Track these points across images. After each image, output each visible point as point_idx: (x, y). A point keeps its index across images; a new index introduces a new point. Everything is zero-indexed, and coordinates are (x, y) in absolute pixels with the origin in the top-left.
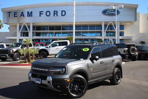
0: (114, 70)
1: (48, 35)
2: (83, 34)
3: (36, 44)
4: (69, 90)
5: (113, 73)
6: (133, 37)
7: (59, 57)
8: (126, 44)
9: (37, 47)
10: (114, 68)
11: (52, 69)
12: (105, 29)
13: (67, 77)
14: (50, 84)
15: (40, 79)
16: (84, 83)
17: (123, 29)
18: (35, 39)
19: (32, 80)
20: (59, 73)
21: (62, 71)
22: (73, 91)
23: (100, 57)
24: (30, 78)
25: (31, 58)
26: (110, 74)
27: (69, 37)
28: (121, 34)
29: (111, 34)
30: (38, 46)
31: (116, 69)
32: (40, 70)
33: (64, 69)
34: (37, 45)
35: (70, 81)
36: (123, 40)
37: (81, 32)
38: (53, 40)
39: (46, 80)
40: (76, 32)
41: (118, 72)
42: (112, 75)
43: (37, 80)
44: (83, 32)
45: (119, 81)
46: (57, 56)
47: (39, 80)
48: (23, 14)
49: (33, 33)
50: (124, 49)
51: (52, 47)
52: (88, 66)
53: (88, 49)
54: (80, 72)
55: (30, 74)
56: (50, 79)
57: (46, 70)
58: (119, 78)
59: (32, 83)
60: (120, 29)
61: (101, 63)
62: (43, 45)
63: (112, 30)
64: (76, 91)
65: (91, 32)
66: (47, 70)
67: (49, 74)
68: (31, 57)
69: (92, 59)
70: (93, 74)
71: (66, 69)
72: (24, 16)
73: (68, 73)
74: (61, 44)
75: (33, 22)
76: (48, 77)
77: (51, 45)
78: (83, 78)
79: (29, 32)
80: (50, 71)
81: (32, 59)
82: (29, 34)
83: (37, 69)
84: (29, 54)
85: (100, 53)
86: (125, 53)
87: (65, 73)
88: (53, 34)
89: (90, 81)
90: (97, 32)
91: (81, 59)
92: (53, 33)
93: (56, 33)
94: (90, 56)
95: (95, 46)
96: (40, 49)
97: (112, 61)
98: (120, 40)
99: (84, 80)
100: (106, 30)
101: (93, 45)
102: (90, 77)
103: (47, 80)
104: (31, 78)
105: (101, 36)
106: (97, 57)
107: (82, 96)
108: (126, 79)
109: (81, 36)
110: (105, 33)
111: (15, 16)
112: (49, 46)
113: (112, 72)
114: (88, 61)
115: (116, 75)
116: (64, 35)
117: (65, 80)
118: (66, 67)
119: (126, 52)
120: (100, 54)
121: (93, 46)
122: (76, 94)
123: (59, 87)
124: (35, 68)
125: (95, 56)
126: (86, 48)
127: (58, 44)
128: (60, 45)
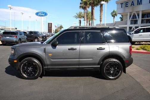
42: (99, 66)
48: (133, 3)
49: (142, 20)
70: (52, 60)
71: (14, 51)
72: (134, 5)
74: (145, 30)
75: (142, 10)
79: (138, 20)
82: (138, 22)
89: (48, 67)
111: (126, 6)
118: (15, 49)
127: (142, 31)
128: (144, 32)
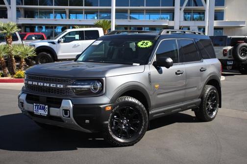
0: (204, 90)
1: (52, 16)
2: (131, 15)
3: (27, 36)
4: (110, 130)
5: (202, 97)
6: (244, 22)
7: (85, 60)
8: (229, 37)
9: (29, 42)
10: (204, 86)
11: (73, 84)
12: (182, 4)
13: (104, 101)
14: (69, 117)
15: (47, 106)
16: (141, 115)
17: (223, 5)
18: (23, 25)
19: (28, 108)
20: (88, 93)
21: (95, 89)
22: (118, 132)
23: (175, 61)
24: (21, 104)
25: (17, 66)
26: (195, 98)
27: (102, 21)
28: (219, 15)
29: (195, 16)
30: (32, 39)
31: (209, 88)
32: (46, 86)
33: (99, 85)
34: (30, 39)
35: (112, 109)
36: (221, 29)
37: (129, 11)
38: (64, 28)
39: (59, 107)
40: (117, 11)
41: (211, 95)
42: (200, 100)
43: (40, 109)
44: (133, 11)
45: (214, 113)
46: (81, 59)
47: (44, 109)
49: (18, 10)
50: (225, 48)
51: (65, 42)
52: (150, 79)
53: (150, 44)
54: (133, 91)
55: (24, 97)
56: (68, 104)
57: (58, 86)
58: (214, 106)
59: (28, 114)
60: (216, 5)
61: (176, 73)
62: (42, 38)
63: (196, 5)
64: (124, 132)
65: (149, 12)
66: (62, 86)
67: (65, 94)
68: (18, 64)
69: (158, 65)
70: (159, 96)
71: (102, 84)
73: (107, 92)
74: (84, 36)
76: (63, 101)
77: (63, 37)
78: (140, 104)
79: (8, 8)
80: (69, 89)
81: (19, 67)
82: (9, 13)
83: (39, 84)
84: (11, 57)
85: (175, 51)
86: (226, 58)
87: (101, 93)
88: (64, 15)
89: (152, 112)
90: (164, 12)
91: (134, 64)
92: (65, 13)
93: (71, 12)
94: (154, 58)
95: (164, 37)
96: (36, 47)
97: (201, 70)
98: (216, 29)
99: (142, 109)
100: (184, 7)
101: (160, 34)
102: (153, 103)
103: (61, 108)
104: (25, 103)
105: (173, 20)
106: (170, 60)
107: (136, 143)
108: (228, 109)
109: (129, 19)
110: (182, 14)
112: (56, 40)
113: (199, 93)
114: (150, 69)
115: (208, 100)
116: (90, 16)
117: (101, 106)
118: (104, 79)
119: (228, 55)
120: (176, 55)
121: (161, 37)
122: (125, 137)
123: (87, 121)
124: (34, 83)
125: (166, 59)
126: (146, 42)
127: (77, 37)
128: (82, 38)
